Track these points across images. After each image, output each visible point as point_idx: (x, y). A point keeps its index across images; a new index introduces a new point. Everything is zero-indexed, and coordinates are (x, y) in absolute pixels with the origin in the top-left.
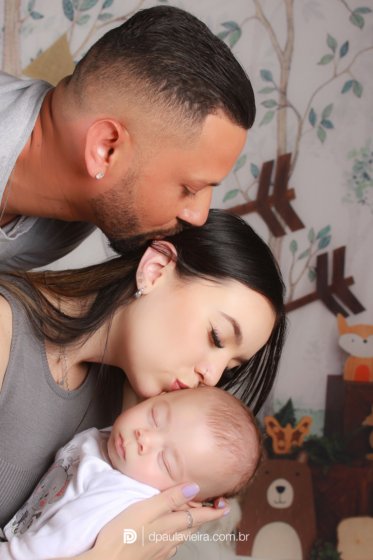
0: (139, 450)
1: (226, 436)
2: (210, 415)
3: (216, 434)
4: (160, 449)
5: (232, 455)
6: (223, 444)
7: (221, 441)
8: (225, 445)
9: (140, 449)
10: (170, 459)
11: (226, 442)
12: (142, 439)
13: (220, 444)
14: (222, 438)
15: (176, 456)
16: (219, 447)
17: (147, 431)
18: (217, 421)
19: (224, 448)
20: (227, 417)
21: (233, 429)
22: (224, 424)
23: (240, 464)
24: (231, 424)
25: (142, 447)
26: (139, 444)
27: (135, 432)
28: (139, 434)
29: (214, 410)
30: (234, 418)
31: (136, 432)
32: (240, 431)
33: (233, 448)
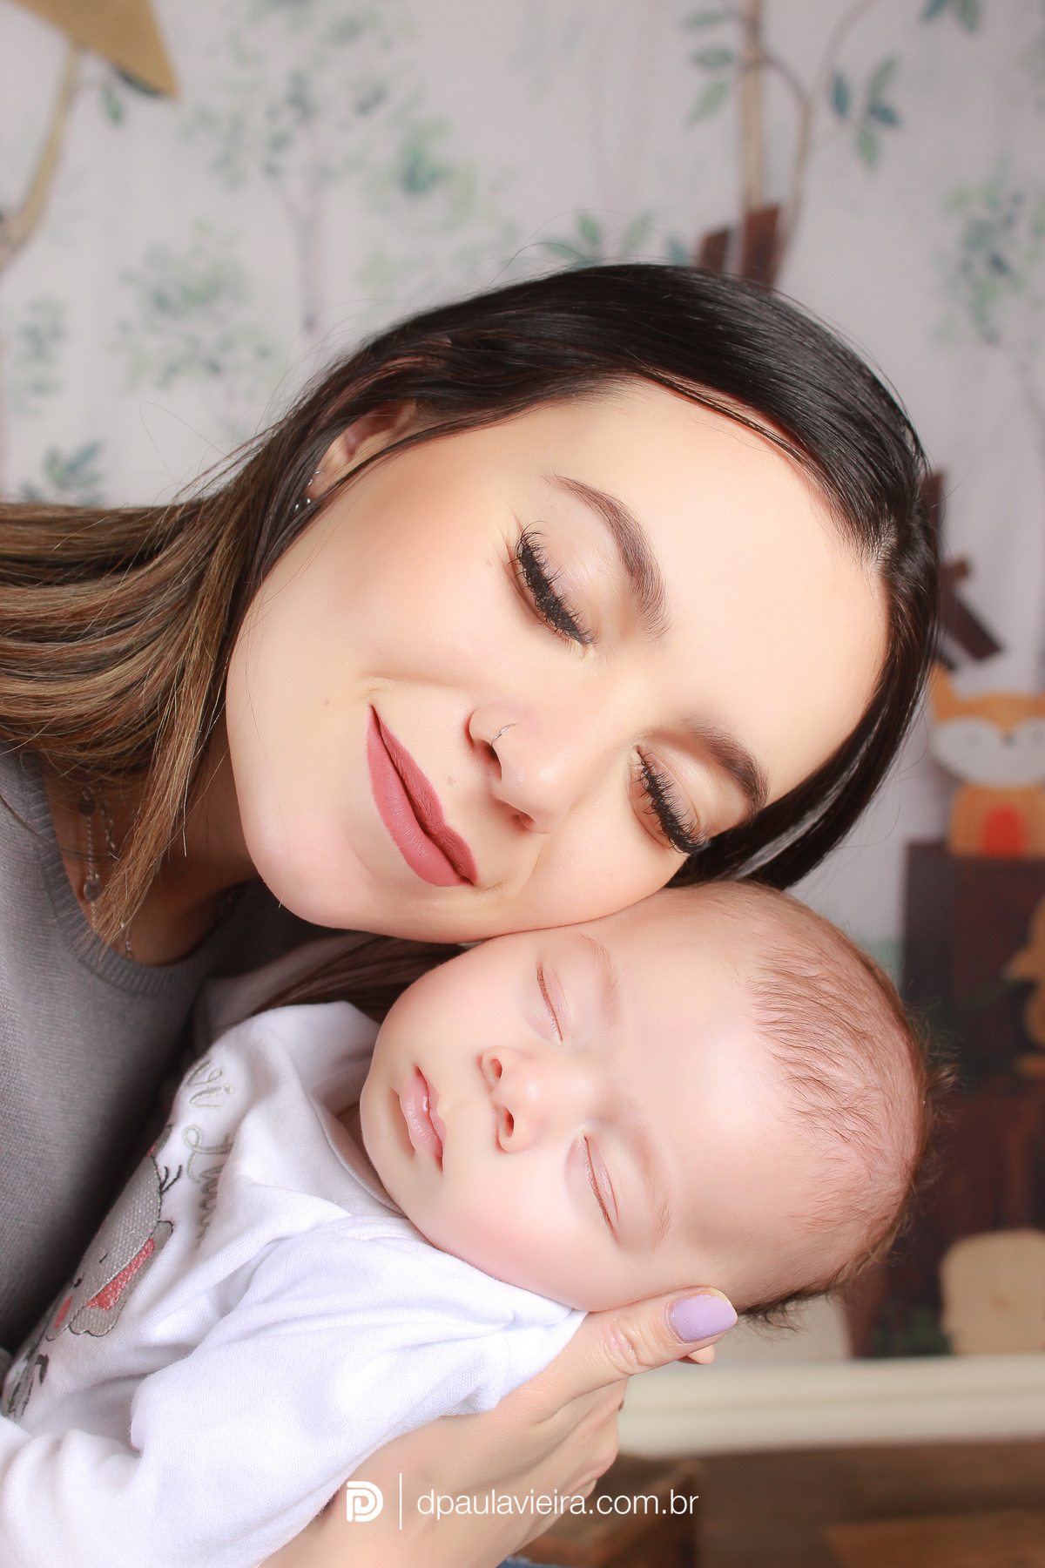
0: (498, 1132)
1: (827, 1076)
2: (767, 993)
3: (792, 1069)
4: (582, 1128)
5: (845, 1150)
6: (819, 1109)
7: (811, 1098)
8: (825, 1113)
9: (501, 1130)
10: (619, 1164)
11: (825, 1101)
12: (508, 1089)
13: (807, 1108)
14: (813, 1085)
15: (644, 1154)
16: (804, 1120)
17: (527, 1055)
18: (791, 1016)
19: (822, 1123)
20: (823, 1001)
21: (848, 1047)
22: (817, 1030)
23: (870, 1183)
24: (839, 1030)
25: (510, 1121)
26: (496, 1108)
27: (479, 1061)
28: (499, 1072)
29: (776, 972)
30: (849, 1008)
31: (486, 1062)
32: (870, 1058)
33: (851, 1124)
